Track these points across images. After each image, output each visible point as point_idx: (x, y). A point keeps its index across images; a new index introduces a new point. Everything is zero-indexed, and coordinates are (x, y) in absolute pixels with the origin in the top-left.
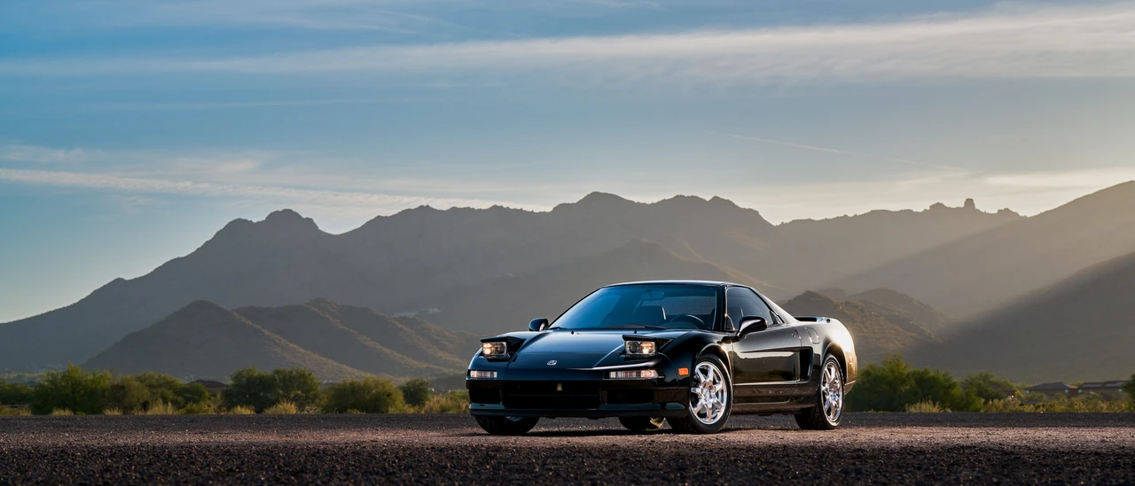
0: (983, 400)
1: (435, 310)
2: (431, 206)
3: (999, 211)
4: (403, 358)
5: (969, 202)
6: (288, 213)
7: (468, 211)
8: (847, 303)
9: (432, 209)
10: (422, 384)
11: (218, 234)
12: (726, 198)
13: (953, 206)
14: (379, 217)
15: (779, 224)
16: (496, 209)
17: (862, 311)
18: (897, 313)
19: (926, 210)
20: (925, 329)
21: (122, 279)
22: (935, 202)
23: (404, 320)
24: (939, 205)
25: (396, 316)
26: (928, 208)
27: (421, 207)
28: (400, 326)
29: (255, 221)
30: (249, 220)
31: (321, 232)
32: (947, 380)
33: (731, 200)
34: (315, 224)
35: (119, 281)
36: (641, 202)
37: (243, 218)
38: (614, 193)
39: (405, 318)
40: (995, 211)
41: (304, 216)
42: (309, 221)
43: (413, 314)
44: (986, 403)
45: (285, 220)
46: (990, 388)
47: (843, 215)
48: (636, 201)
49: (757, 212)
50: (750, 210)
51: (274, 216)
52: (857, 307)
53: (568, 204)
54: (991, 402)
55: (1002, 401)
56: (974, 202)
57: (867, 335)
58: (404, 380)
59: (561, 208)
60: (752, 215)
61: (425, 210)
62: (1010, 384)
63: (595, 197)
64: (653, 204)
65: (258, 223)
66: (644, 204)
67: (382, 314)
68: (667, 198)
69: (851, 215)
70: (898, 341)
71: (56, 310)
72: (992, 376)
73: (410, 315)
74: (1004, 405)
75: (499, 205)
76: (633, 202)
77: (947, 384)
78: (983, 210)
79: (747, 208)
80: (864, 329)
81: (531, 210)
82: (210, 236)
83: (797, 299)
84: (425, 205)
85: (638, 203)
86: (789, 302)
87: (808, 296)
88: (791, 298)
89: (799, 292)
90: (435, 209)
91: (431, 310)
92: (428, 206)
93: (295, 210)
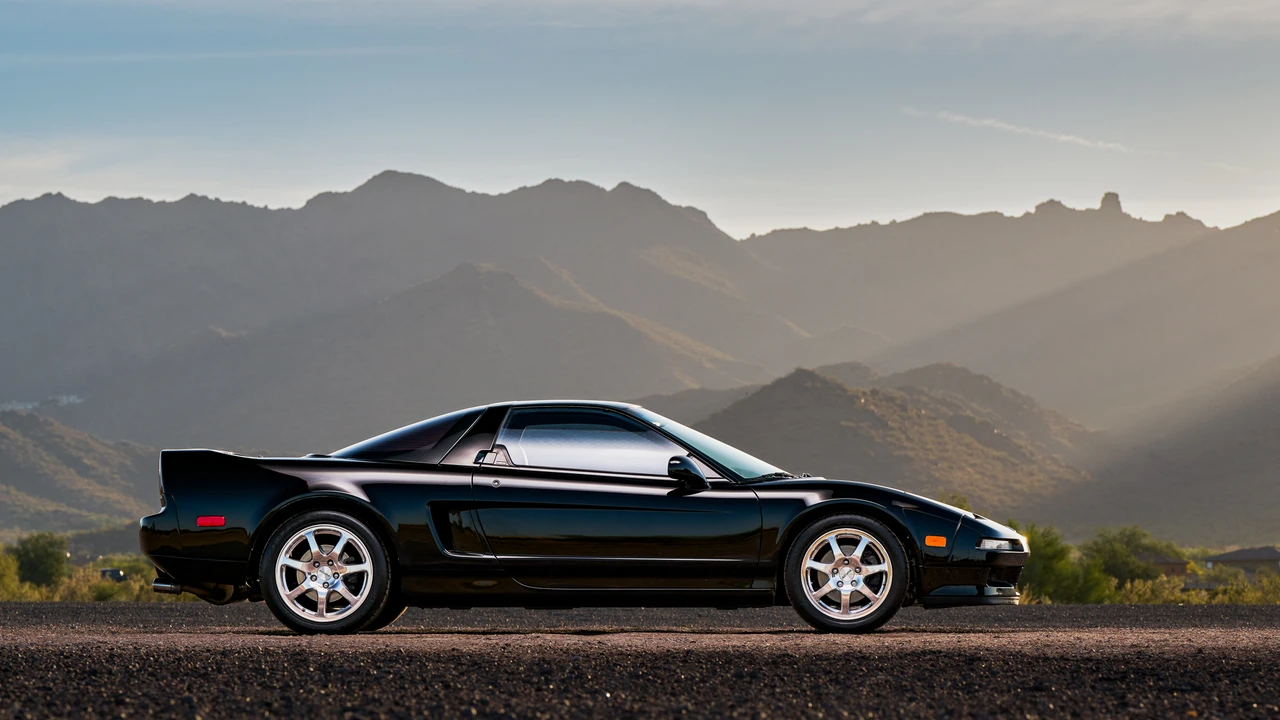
0: (1114, 582)
1: (73, 399)
2: (67, 195)
3: (1168, 217)
4: (8, 493)
5: (1111, 199)
7: (140, 205)
8: (874, 392)
9: (68, 200)
10: (52, 544)
12: (643, 186)
13: (1081, 206)
15: (746, 236)
16: (194, 202)
17: (903, 408)
18: (969, 413)
19: (1028, 214)
20: (1022, 443)
22: (1045, 199)
24: (1053, 205)
26: (1033, 210)
27: (48, 196)
32: (1049, 544)
33: (653, 189)
36: (480, 191)
38: (426, 174)
39: (13, 414)
40: (1160, 218)
43: (30, 407)
44: (1120, 586)
46: (1133, 559)
47: (869, 222)
48: (469, 190)
49: (703, 214)
50: (692, 209)
52: (892, 399)
53: (337, 194)
54: (1128, 585)
55: (1150, 583)
56: (1120, 199)
57: (911, 454)
58: (13, 536)
59: (323, 201)
60: (695, 221)
61: (54, 202)
62: (1178, 549)
63: (389, 177)
64: (501, 195)
66: (485, 196)
68: (529, 185)
69: (884, 220)
70: (973, 466)
72: (1145, 535)
73: (23, 408)
74: (1153, 591)
75: (199, 194)
76: (461, 191)
77: (1049, 551)
78: (1135, 215)
79: (685, 204)
80: (906, 444)
81: (262, 205)
83: (779, 383)
84: (54, 192)
85: (473, 193)
86: (765, 388)
87: (801, 377)
88: (768, 382)
89: (783, 370)
90: (74, 201)
91: (64, 400)
92: (59, 194)
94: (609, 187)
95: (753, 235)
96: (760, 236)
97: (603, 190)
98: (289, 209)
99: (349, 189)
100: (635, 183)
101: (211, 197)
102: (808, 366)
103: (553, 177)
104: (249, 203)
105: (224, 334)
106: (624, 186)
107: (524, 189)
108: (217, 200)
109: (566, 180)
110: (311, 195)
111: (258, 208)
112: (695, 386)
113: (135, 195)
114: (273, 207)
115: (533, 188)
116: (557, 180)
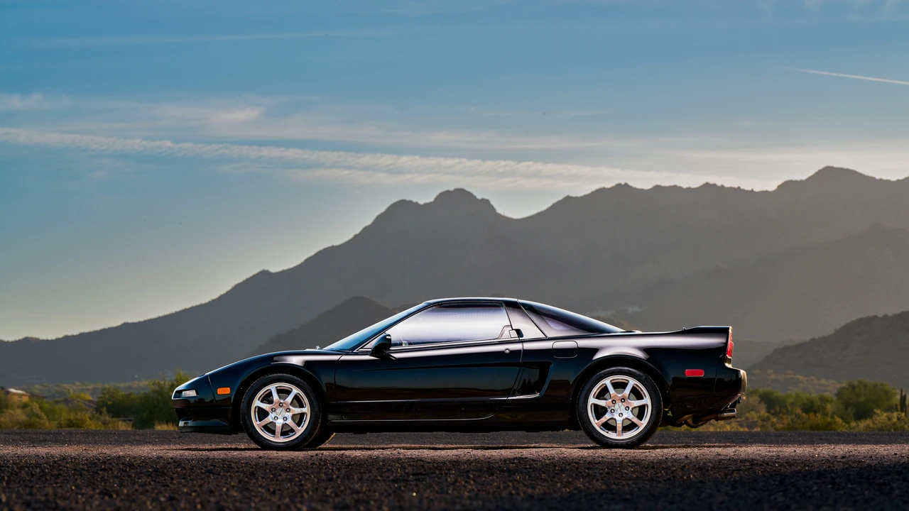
1: (636, 309)
2: (630, 184)
6: (461, 193)
7: (675, 189)
9: (631, 187)
11: (379, 218)
14: (568, 198)
16: (708, 187)
21: (268, 272)
27: (619, 185)
29: (421, 202)
30: (415, 201)
31: (499, 215)
34: (492, 206)
35: (264, 273)
36: (885, 178)
37: (407, 199)
38: (851, 168)
41: (479, 197)
42: (486, 202)
43: (609, 313)
45: (456, 200)
48: (877, 178)
51: (444, 197)
53: (796, 181)
59: (788, 186)
61: (623, 189)
64: (898, 181)
65: (426, 205)
66: (888, 181)
71: (191, 308)
75: (711, 182)
76: (873, 179)
81: (750, 189)
82: (369, 222)
84: (623, 183)
85: (881, 180)
90: (635, 188)
91: (630, 310)
92: (626, 184)
93: (468, 189)
98: (767, 191)
101: (719, 184)
104: (742, 187)
108: (722, 186)
110: (780, 182)
111: (748, 191)
113: (672, 184)
114: (757, 190)
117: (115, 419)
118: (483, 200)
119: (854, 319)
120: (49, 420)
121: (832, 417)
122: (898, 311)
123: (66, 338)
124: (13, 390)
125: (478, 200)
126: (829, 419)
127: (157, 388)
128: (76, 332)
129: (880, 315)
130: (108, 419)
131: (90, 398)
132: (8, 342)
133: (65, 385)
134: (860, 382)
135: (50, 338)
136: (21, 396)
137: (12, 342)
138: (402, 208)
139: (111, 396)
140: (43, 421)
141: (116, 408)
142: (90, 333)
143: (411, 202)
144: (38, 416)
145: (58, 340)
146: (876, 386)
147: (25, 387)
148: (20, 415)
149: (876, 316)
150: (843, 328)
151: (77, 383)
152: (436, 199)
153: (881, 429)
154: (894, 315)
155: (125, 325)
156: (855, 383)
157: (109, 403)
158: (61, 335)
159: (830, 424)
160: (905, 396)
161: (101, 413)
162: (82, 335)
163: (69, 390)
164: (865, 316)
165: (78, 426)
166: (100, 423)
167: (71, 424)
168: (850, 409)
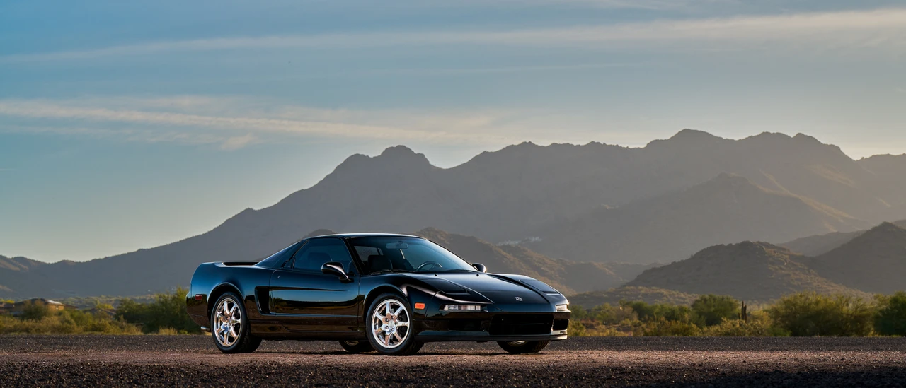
1: (537, 239)
2: (533, 142)
6: (402, 148)
7: (568, 146)
9: (534, 145)
11: (338, 168)
12: (810, 135)
14: (485, 153)
15: (859, 158)
16: (593, 145)
21: (252, 210)
23: (505, 248)
25: (500, 244)
27: (524, 143)
28: (503, 253)
29: (371, 156)
30: (366, 155)
31: (432, 166)
33: (813, 136)
34: (426, 159)
35: (249, 211)
36: (730, 138)
37: (361, 153)
38: (704, 130)
39: (509, 246)
41: (416, 152)
42: (421, 156)
43: (517, 243)
45: (399, 154)
48: (724, 138)
49: (838, 148)
50: (833, 146)
51: (389, 152)
53: (661, 141)
59: (655, 143)
60: (834, 150)
61: (527, 146)
63: (686, 131)
64: (740, 140)
65: (375, 158)
66: (733, 140)
67: (487, 243)
71: (193, 237)
73: (513, 243)
75: (596, 141)
76: (721, 138)
79: (829, 144)
81: (626, 147)
83: (875, 229)
84: (527, 142)
85: (727, 139)
86: (868, 231)
87: (885, 227)
88: (869, 228)
89: (877, 223)
90: (537, 146)
91: (533, 239)
92: (530, 142)
93: (407, 146)
94: (792, 136)
95: (863, 158)
96: (866, 159)
97: (789, 137)
98: (639, 148)
99: (668, 137)
100: (805, 133)
101: (602, 143)
102: (890, 221)
103: (765, 131)
104: (619, 145)
105: (608, 208)
106: (799, 135)
107: (751, 137)
108: (604, 144)
109: (772, 132)
110: (649, 141)
111: (624, 148)
112: (835, 231)
114: (631, 147)
115: (755, 136)
116: (767, 133)
117: (130, 324)
118: (419, 154)
119: (706, 247)
120: (78, 325)
121: (689, 324)
122: (739, 241)
123: (94, 261)
124: (51, 302)
125: (415, 154)
126: (686, 325)
127: (162, 300)
128: (102, 257)
129: (726, 244)
130: (124, 324)
131: (113, 308)
132: (49, 264)
133: (94, 298)
134: (710, 296)
135: (82, 261)
136: (58, 306)
137: (52, 264)
138: (356, 162)
139: (127, 307)
140: (72, 326)
141: (130, 315)
142: (113, 257)
143: (363, 156)
144: (69, 322)
145: (88, 262)
146: (723, 299)
147: (62, 299)
148: (55, 321)
149: (722, 245)
150: (697, 254)
151: (103, 296)
152: (382, 154)
153: (727, 334)
154: (737, 245)
155: (141, 251)
156: (707, 296)
157: (126, 311)
158: (90, 259)
159: (687, 329)
160: (746, 307)
161: (119, 320)
162: (106, 258)
163: (96, 302)
164: (714, 244)
165: (100, 331)
166: (118, 327)
167: (95, 328)
168: (702, 317)
